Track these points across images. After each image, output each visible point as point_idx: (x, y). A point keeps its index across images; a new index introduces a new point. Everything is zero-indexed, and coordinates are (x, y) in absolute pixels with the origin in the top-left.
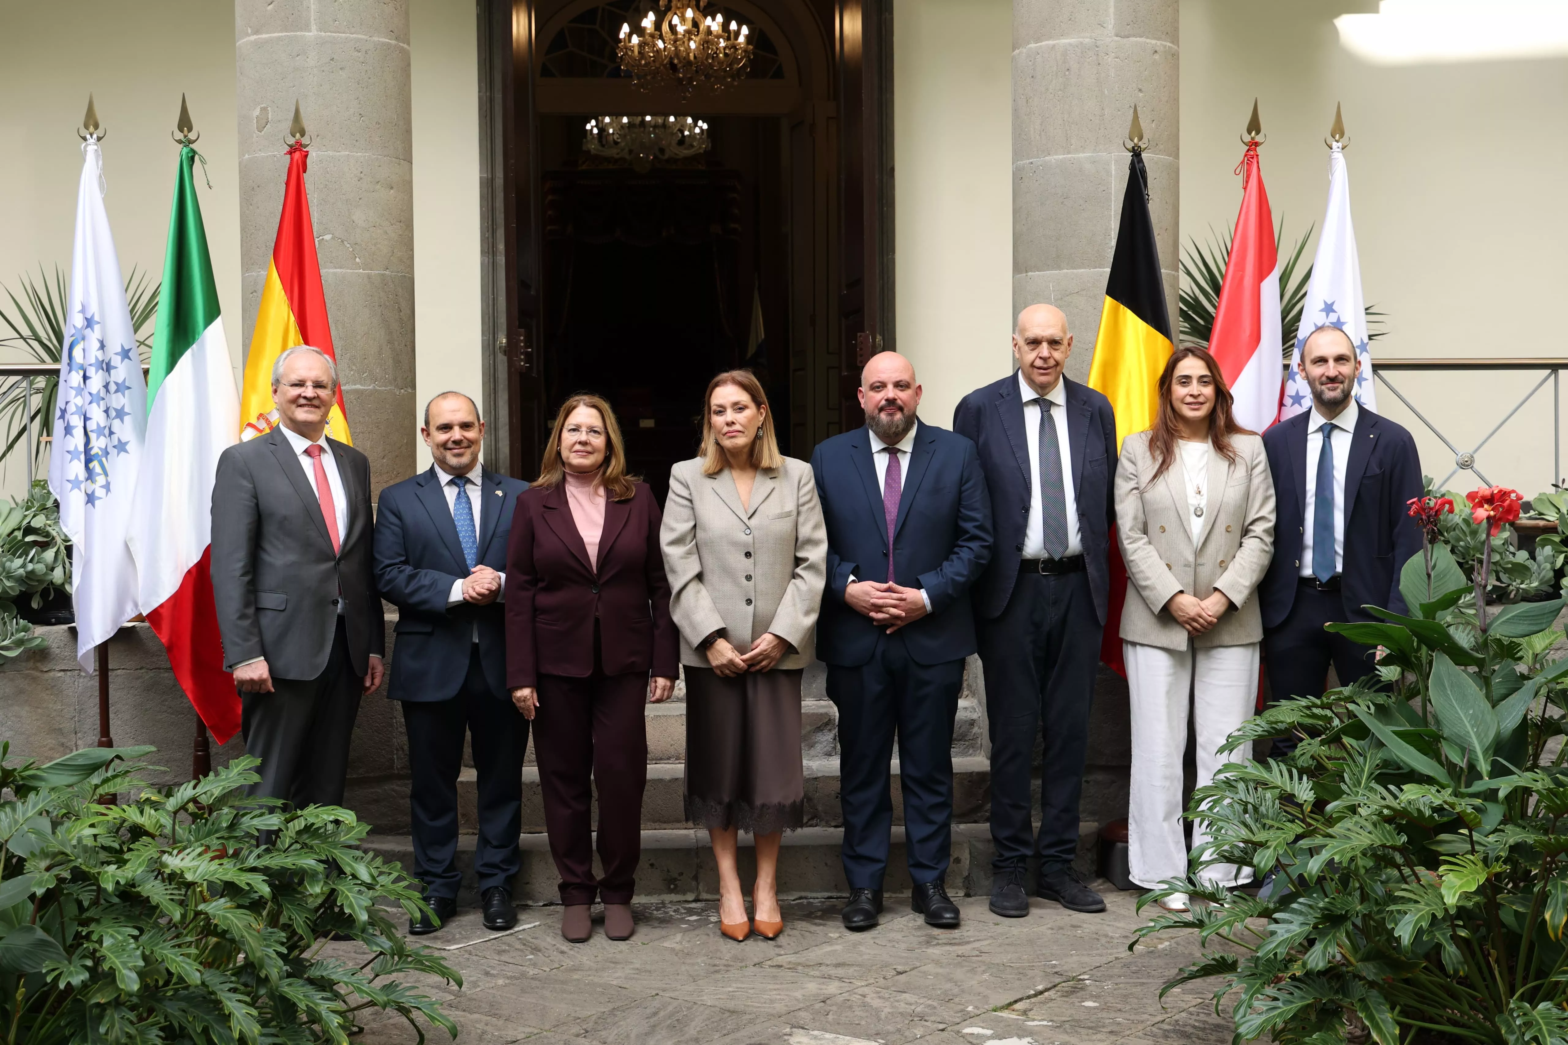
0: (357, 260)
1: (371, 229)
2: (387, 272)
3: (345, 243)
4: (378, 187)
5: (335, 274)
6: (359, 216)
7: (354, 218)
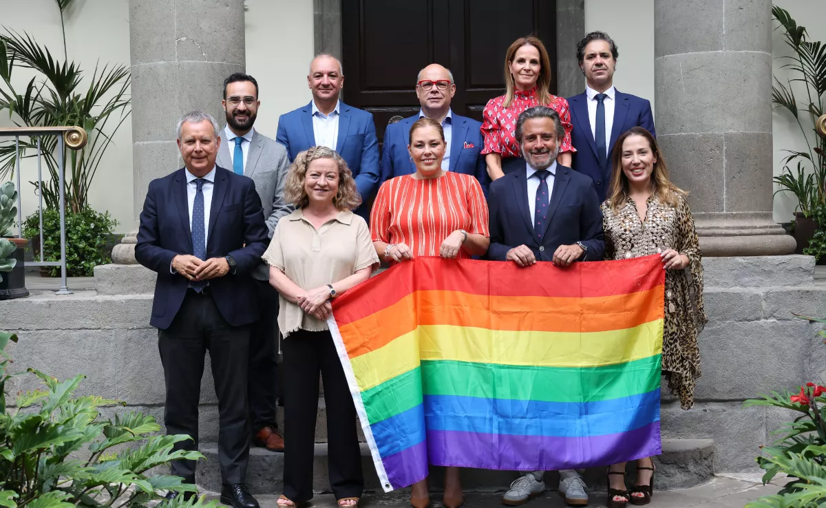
0: (204, 54)
1: (213, 34)
2: (224, 63)
3: (195, 42)
4: (218, 4)
5: (189, 63)
6: (204, 25)
7: (201, 26)
